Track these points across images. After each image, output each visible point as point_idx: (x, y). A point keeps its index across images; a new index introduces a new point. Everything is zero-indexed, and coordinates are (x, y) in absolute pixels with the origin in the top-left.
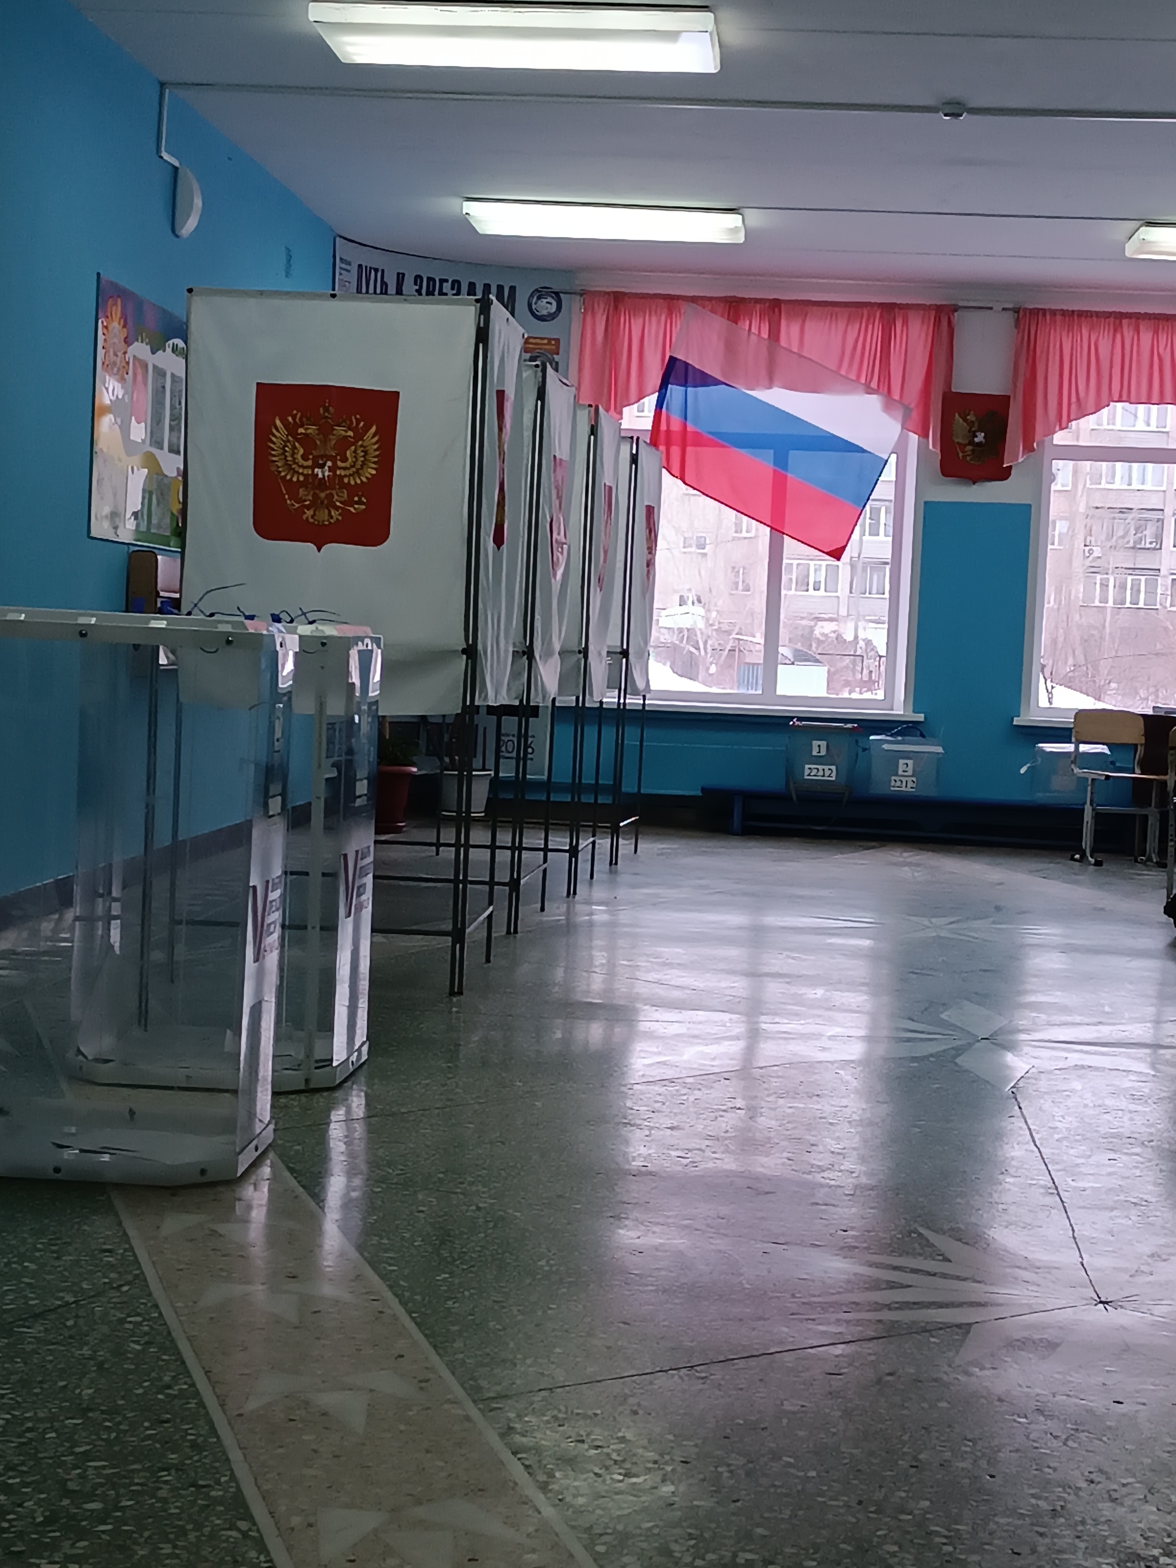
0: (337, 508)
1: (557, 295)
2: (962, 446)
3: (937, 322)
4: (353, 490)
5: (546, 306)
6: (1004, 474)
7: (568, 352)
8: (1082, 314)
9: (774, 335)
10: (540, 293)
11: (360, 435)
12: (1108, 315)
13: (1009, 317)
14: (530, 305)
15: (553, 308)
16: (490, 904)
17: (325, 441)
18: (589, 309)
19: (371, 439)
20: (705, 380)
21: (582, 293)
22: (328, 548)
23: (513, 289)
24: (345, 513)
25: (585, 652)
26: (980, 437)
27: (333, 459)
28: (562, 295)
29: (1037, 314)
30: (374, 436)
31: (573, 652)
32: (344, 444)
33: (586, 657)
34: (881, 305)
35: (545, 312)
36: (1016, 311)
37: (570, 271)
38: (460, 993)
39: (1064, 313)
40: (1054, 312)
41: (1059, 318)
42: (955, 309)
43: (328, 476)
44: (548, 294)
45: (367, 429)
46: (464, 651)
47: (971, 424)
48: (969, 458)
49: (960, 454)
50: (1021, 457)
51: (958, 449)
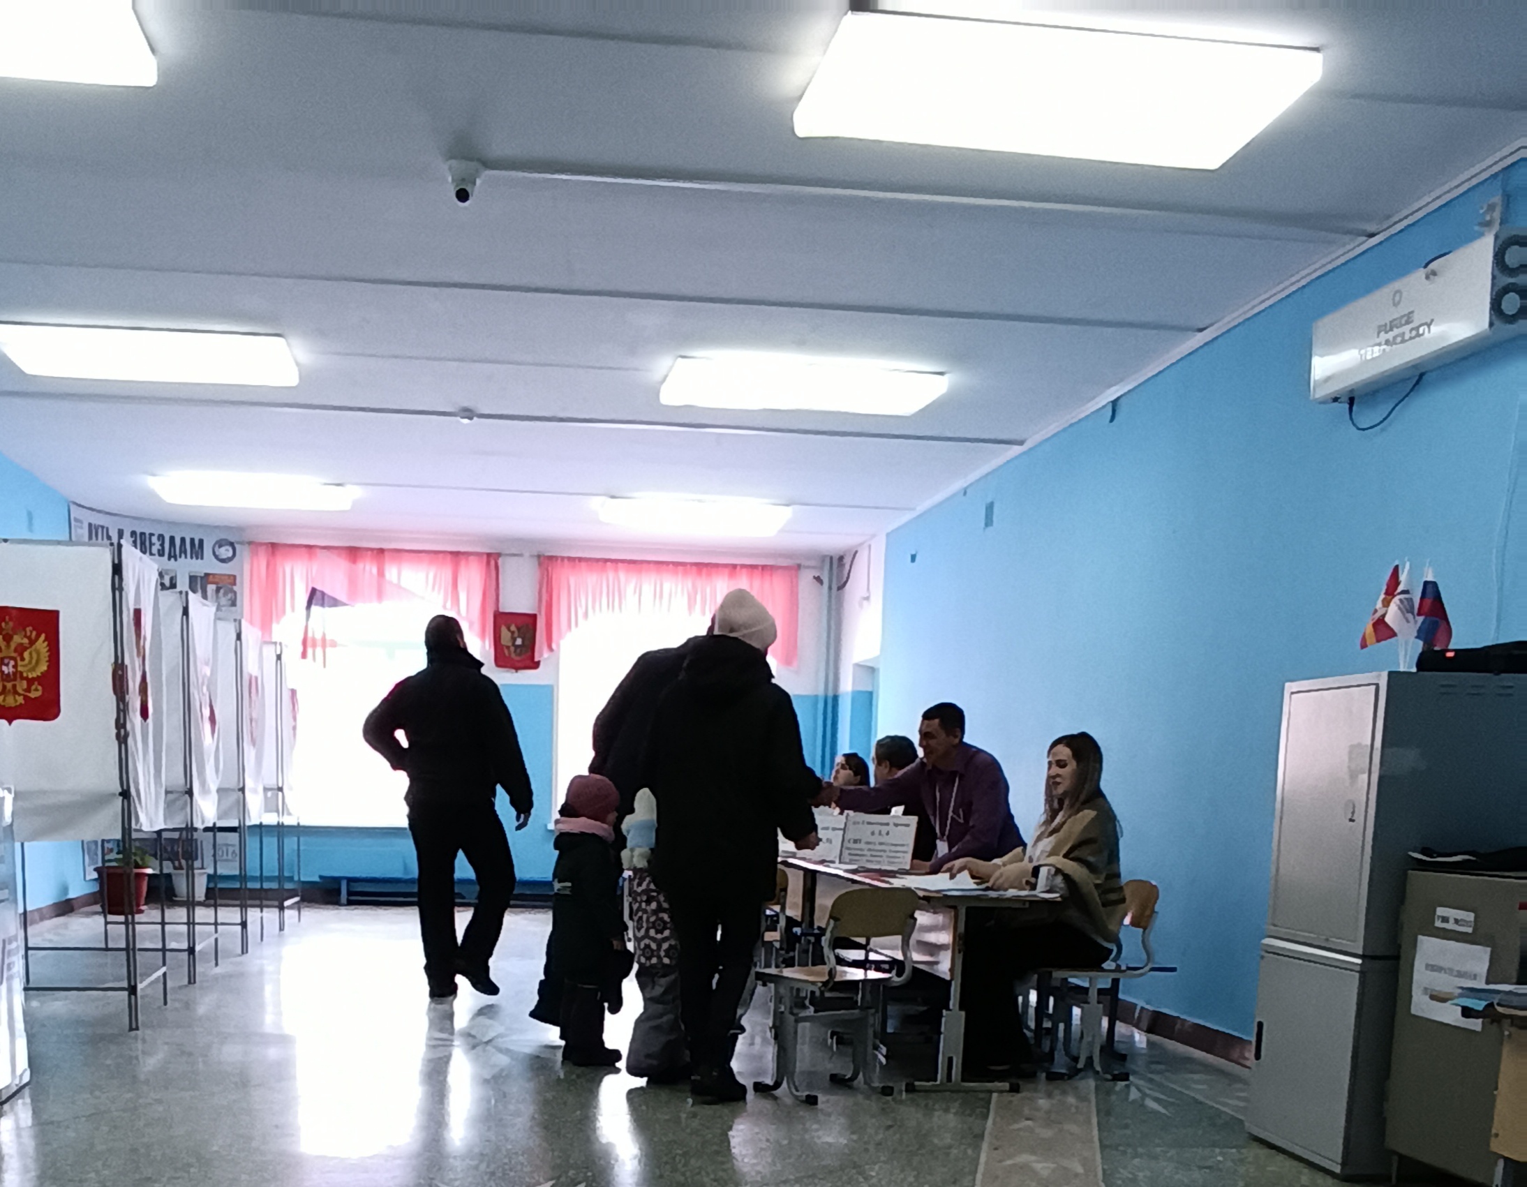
0: (20, 695)
1: (232, 544)
2: (508, 647)
3: (488, 563)
4: (30, 682)
5: (225, 552)
6: (536, 665)
7: (242, 583)
8: (580, 559)
9: (381, 574)
10: (220, 543)
11: (32, 642)
12: (598, 560)
13: (535, 562)
14: (214, 553)
15: (230, 554)
16: (164, 964)
17: (8, 646)
18: (254, 554)
19: (42, 645)
20: (335, 603)
21: (250, 543)
22: (16, 722)
23: (201, 541)
24: (26, 698)
25: (242, 790)
26: (519, 642)
27: (14, 659)
28: (237, 546)
29: (551, 558)
30: (44, 642)
31: (233, 790)
32: (21, 650)
33: (244, 793)
34: (452, 553)
35: (224, 557)
36: (539, 556)
37: (240, 529)
38: (137, 1029)
39: (569, 559)
40: (563, 558)
41: (566, 560)
42: (499, 555)
43: (13, 672)
44: (226, 545)
45: (38, 636)
46: (121, 794)
47: (513, 633)
48: (513, 656)
49: (506, 652)
50: (546, 655)
51: (505, 648)
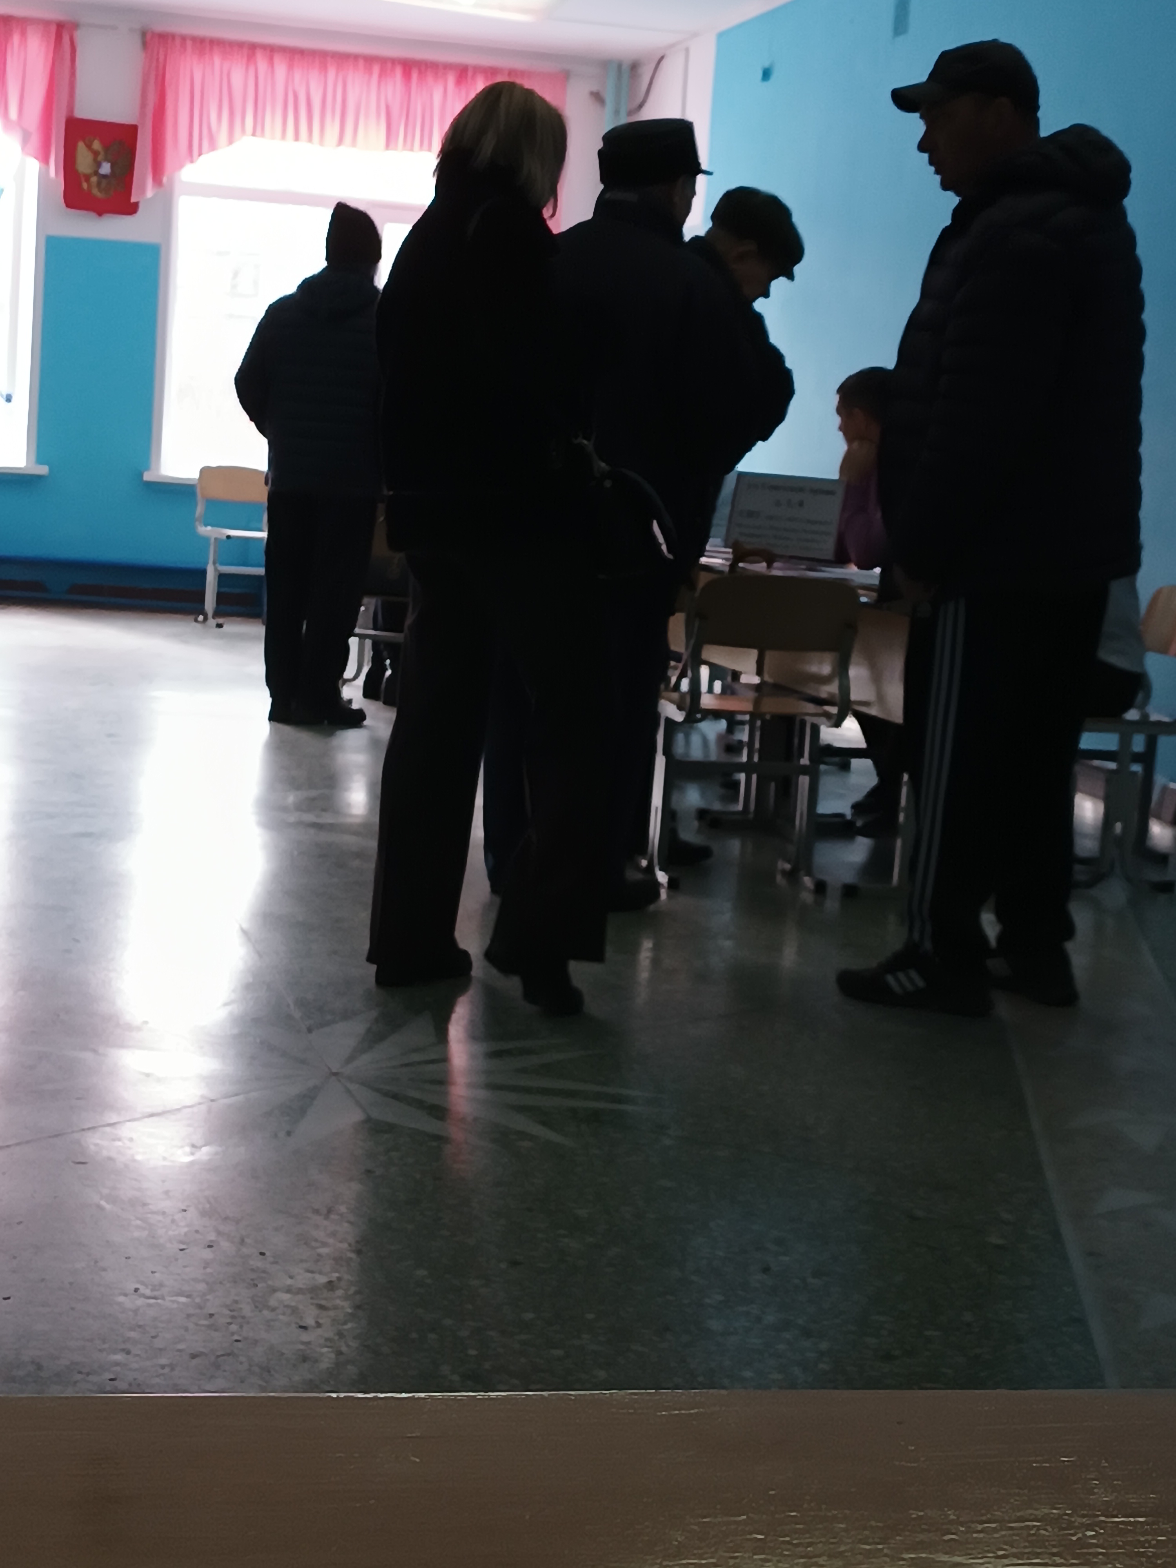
2: (87, 178)
3: (58, 38)
6: (131, 209)
12: (239, 46)
13: (137, 41)
26: (106, 168)
29: (165, 38)
36: (143, 33)
39: (195, 40)
40: (184, 38)
41: (189, 43)
42: (77, 26)
47: (96, 154)
48: (95, 192)
49: (85, 186)
50: (150, 193)
51: (83, 180)
